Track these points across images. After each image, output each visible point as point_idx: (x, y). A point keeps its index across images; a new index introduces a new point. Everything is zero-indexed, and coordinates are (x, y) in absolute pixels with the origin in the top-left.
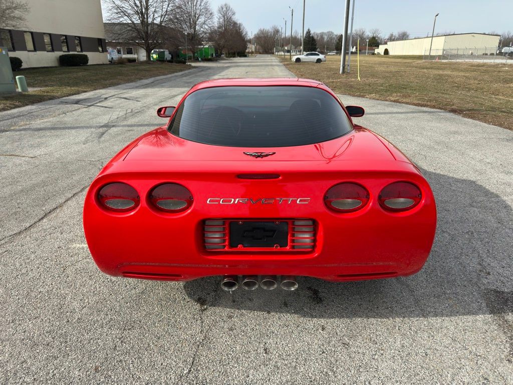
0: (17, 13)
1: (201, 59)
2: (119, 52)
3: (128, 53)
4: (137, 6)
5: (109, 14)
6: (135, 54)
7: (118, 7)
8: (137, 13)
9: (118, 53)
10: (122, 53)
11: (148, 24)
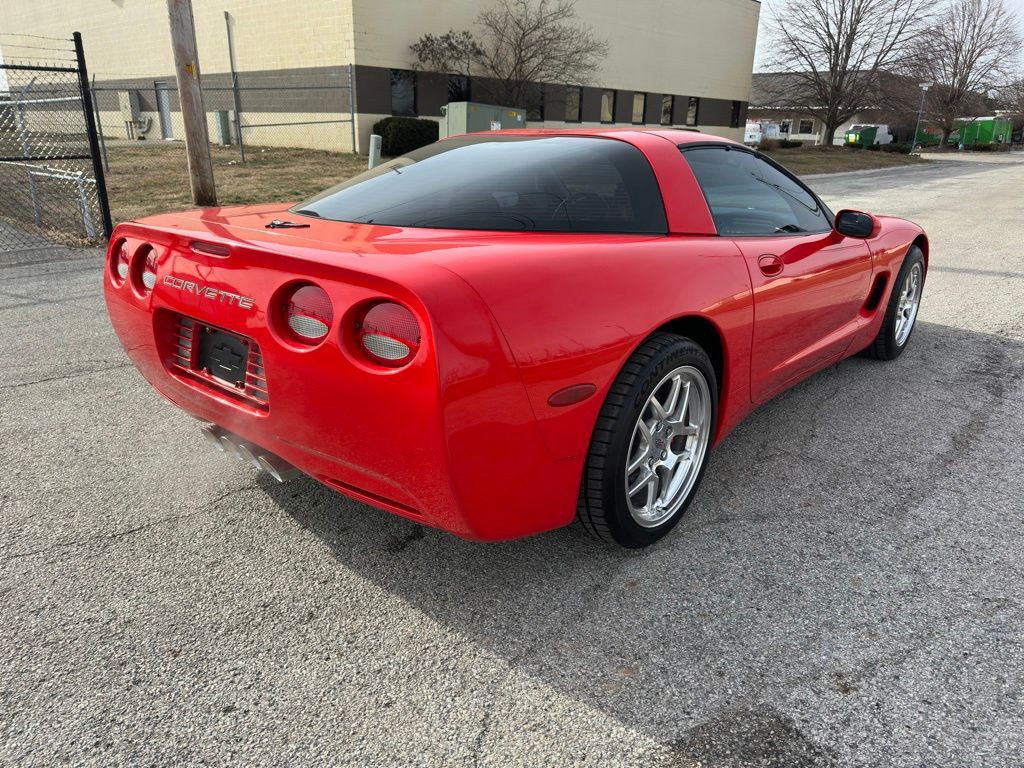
0: (590, 59)
1: (965, 146)
2: (784, 128)
3: (801, 132)
4: (830, 36)
5: (768, 55)
6: (815, 133)
7: (793, 40)
8: (828, 49)
9: (782, 131)
10: (790, 130)
11: (844, 72)
